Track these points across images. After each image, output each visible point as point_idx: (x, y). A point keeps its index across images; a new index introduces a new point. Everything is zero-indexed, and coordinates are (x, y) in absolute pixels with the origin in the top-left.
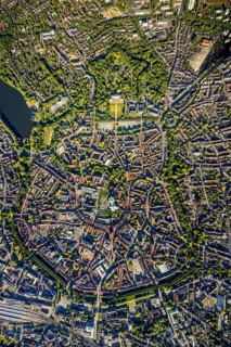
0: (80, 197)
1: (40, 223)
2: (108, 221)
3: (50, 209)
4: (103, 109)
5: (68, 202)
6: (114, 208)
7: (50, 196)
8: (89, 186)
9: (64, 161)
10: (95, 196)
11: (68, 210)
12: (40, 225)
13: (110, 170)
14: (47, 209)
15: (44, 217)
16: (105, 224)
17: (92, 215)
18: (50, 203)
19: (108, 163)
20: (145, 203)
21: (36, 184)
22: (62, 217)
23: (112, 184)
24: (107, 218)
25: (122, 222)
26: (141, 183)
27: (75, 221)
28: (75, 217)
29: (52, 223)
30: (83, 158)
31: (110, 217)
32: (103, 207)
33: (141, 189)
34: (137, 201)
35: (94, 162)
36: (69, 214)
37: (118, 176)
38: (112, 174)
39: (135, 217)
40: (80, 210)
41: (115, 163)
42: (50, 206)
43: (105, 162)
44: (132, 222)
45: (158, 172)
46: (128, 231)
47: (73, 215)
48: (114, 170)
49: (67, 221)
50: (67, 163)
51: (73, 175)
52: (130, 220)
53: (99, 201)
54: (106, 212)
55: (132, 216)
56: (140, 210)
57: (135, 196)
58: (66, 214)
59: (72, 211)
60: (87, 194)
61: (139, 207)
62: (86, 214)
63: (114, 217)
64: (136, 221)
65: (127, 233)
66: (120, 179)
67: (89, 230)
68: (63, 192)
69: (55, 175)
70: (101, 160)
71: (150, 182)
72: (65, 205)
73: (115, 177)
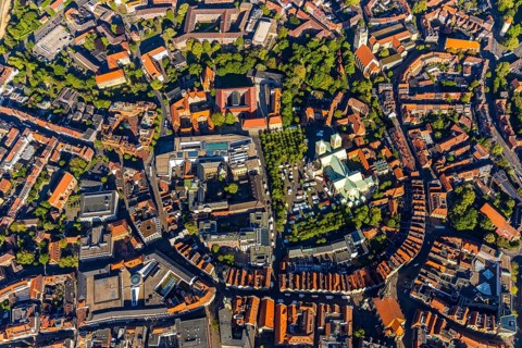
0: (177, 182)
2: (343, 251)
3: (31, 271)
5: (120, 217)
8: (204, 130)
9: (74, 71)
11: (123, 252)
13: (286, 56)
14: (12, 277)
16: (330, 267)
19: (264, 33)
20: (486, 135)
22: (99, 293)
23: (306, 101)
25: (416, 237)
27: (175, 294)
28: (168, 275)
30: (152, 44)
31: (349, 228)
33: (440, 87)
34: (447, 134)
36: (133, 271)
37: (321, 63)
38: (296, 62)
39: (470, 198)
40: (189, 240)
41: (292, 27)
42: (27, 258)
43: (251, 36)
44: (462, 226)
45: (484, 17)
46: (467, 275)
47: (153, 270)
48: (298, 49)
49: (128, 305)
50: (85, 76)
51: (119, 106)
52: (453, 218)
53: (270, 180)
54: (320, 214)
55: (454, 199)
56: (479, 164)
57: (431, 118)
58: (116, 273)
59: (149, 249)
60: (203, 160)
61: (465, 155)
62: (224, 250)
63: (366, 227)
64: (482, 217)
65: (461, 283)
66: (334, 74)
67: (261, 320)
68: (86, 183)
69: (34, 128)
70: (234, 28)
71: (467, 54)
72: (106, 232)
73: (311, 75)
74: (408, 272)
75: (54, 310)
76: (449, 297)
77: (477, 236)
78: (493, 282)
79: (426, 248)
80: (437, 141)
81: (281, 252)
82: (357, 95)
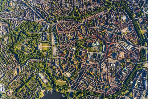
0: (93, 61)
1: (108, 81)
2: (104, 46)
3: (100, 77)
4: (45, 54)
5: (96, 68)
6: (98, 44)
7: (93, 78)
8: (87, 58)
9: (74, 72)
10: (92, 54)
11: (100, 68)
12: (109, 82)
13: (78, 47)
14: (101, 79)
15: (105, 80)
16: (105, 48)
17: (102, 54)
18: (97, 78)
20: (94, 29)
21: (88, 86)
22: (104, 70)
23: (85, 46)
24: (102, 47)
25: (104, 39)
26: (84, 31)
27: (105, 63)
28: (103, 63)
29: (108, 75)
30: (72, 62)
31: (102, 45)
32: (97, 49)
33: (87, 31)
34: (93, 32)
35: (74, 56)
36: (102, 66)
37: (81, 43)
38: (80, 46)
39: (101, 33)
40: (100, 61)
41: (74, 45)
42: (99, 77)
43: (74, 50)
44: (104, 34)
45: (78, 23)
46: (108, 36)
47: (103, 64)
48: (78, 45)
49: (106, 67)
50: (75, 71)
51: (81, 67)
52: (103, 35)
53: (94, 52)
54: (99, 47)
55: (101, 34)
56: (97, 31)
57: (90, 33)
58: (102, 68)
59: (100, 65)
60: (91, 58)
61: (96, 31)
62: (102, 57)
63: (102, 43)
64: (103, 32)
65: (109, 36)
66: (82, 42)
67: (110, 55)
68: (91, 71)
69: (82, 77)
70: (73, 52)
71: (83, 27)
72: (97, 69)
73: (82, 44)
74: (107, 41)
75: (105, 74)
76: (110, 38)
77: (105, 34)
78: (110, 34)
80: (93, 34)
81: (103, 52)
82: (86, 40)
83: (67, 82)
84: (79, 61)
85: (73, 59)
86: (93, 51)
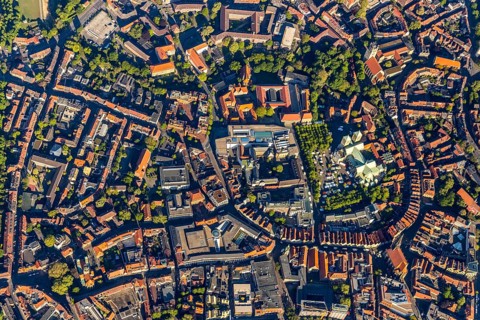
0: (232, 161)
1: (109, 284)
2: (361, 217)
3: (130, 225)
5: (194, 187)
7: (111, 182)
8: (249, 120)
11: (200, 213)
13: (309, 59)
14: (115, 231)
15: (114, 260)
16: (354, 229)
17: (299, 211)
18: (118, 204)
19: (290, 37)
20: (462, 137)
21: (44, 152)
23: (326, 100)
24: (356, 208)
25: (414, 210)
26: (427, 76)
28: (239, 231)
29: (151, 275)
30: (190, 39)
31: (365, 204)
32: (329, 181)
34: (435, 135)
35: (238, 42)
36: (213, 227)
37: (339, 70)
38: (319, 67)
39: (450, 184)
40: (250, 206)
41: (314, 34)
42: (127, 215)
43: (278, 39)
44: (445, 203)
45: (464, 38)
46: (446, 237)
47: (228, 227)
48: (321, 56)
49: (213, 251)
50: (140, 64)
52: (438, 198)
53: (306, 163)
54: (345, 192)
55: (440, 184)
56: (456, 159)
57: (422, 122)
58: (200, 228)
59: (218, 213)
60: (254, 144)
61: (448, 152)
62: (278, 214)
63: (379, 202)
64: (458, 198)
65: (443, 242)
66: (350, 80)
67: (311, 263)
68: (159, 159)
69: (107, 109)
70: (263, 31)
71: (451, 71)
72: (184, 198)
73: (331, 79)
74: (409, 234)
75: (157, 253)
76: (437, 250)
77: (455, 211)
78: (463, 243)
79: (420, 218)
80: (428, 140)
81: (319, 217)
82: (368, 99)
83: (46, 25)
84: (213, 79)
85: (219, 41)
86: (303, 155)
